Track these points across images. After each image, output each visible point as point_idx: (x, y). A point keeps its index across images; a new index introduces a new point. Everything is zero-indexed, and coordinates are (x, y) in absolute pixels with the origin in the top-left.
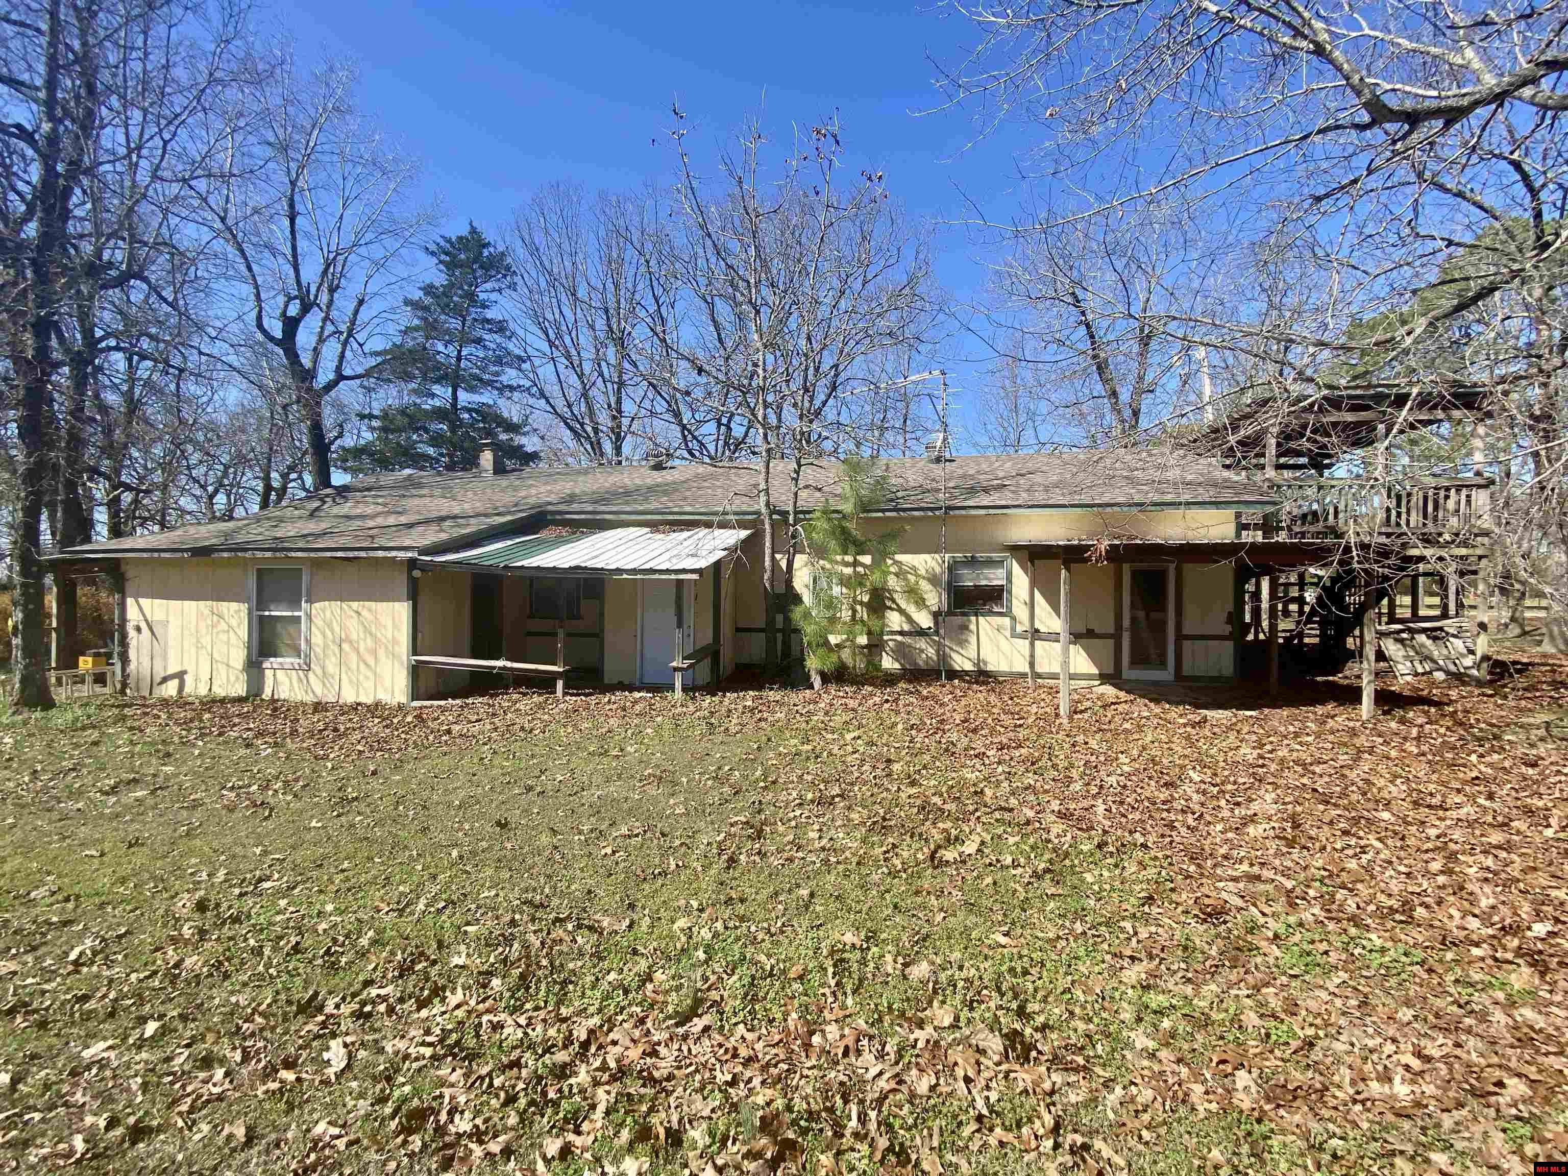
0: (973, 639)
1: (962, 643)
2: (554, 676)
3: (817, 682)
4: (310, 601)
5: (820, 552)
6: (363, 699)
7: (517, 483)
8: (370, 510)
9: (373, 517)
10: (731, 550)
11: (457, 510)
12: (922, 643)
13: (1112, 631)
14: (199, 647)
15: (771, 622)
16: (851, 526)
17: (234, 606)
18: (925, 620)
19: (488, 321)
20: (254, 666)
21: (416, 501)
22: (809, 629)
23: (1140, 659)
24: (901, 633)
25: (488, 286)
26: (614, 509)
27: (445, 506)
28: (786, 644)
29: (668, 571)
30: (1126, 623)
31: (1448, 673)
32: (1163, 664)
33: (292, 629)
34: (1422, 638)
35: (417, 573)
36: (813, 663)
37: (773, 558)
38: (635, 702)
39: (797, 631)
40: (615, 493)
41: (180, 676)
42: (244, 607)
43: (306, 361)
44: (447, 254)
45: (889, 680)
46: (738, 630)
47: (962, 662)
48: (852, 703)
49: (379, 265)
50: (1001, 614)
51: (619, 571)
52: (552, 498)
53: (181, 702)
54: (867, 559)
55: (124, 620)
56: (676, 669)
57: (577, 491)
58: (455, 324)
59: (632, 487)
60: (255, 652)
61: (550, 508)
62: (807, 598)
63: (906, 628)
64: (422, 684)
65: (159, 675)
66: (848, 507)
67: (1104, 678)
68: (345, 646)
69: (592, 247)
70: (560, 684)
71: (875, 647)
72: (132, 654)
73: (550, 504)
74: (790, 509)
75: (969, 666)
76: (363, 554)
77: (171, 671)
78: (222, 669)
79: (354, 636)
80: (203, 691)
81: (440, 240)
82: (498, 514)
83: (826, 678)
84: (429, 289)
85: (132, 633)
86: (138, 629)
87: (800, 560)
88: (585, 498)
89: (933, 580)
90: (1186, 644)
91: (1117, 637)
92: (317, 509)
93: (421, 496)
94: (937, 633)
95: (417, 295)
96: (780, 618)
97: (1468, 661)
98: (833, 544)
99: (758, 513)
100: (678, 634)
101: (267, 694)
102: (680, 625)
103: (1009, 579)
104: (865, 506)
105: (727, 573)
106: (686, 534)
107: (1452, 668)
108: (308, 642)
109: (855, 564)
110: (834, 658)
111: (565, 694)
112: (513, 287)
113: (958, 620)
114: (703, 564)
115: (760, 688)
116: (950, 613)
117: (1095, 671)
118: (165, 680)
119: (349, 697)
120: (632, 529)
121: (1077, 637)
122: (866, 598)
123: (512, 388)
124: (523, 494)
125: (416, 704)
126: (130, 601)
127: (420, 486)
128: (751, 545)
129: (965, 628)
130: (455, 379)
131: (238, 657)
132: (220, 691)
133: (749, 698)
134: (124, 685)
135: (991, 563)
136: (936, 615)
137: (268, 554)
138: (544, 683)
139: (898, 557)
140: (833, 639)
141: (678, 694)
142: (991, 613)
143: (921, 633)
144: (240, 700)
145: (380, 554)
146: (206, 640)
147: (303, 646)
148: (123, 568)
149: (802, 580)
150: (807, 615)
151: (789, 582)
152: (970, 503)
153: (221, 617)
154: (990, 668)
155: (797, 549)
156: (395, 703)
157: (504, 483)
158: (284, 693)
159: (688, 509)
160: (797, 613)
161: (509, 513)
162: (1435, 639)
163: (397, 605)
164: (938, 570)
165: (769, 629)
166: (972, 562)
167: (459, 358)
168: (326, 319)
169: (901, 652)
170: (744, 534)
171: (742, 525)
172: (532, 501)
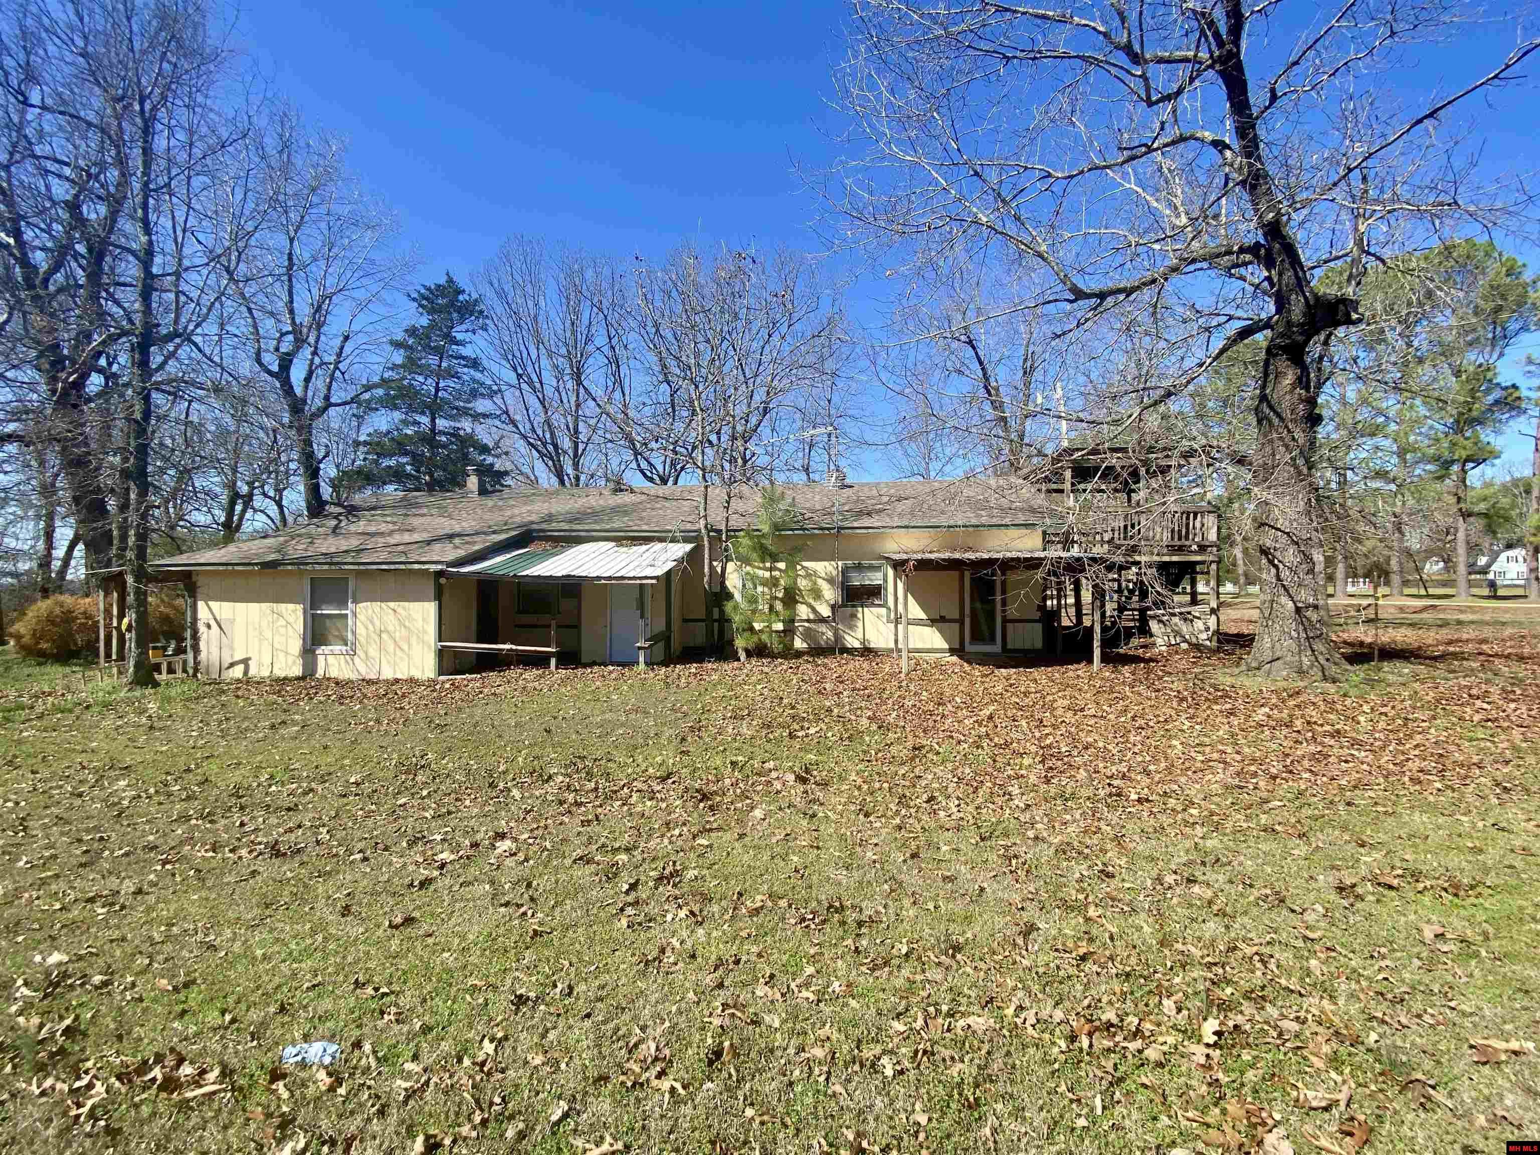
0: (860, 624)
1: (852, 627)
2: (548, 655)
3: (742, 656)
4: (355, 602)
5: (746, 561)
6: (399, 676)
7: (501, 503)
8: (383, 528)
9: (391, 534)
10: (680, 561)
11: (457, 529)
12: (823, 628)
13: (957, 616)
14: (261, 638)
15: (709, 612)
16: (768, 542)
17: (291, 606)
18: (825, 611)
19: (463, 358)
20: (308, 653)
21: (421, 520)
22: (737, 620)
23: (977, 637)
24: (808, 621)
25: (463, 327)
26: (587, 527)
27: (446, 525)
28: (721, 632)
29: (634, 578)
30: (967, 611)
31: (1190, 644)
32: (992, 640)
33: (339, 624)
34: (1176, 620)
35: (443, 581)
36: (740, 643)
37: (711, 567)
38: (611, 672)
39: (729, 621)
40: (585, 514)
41: (245, 661)
42: (300, 607)
43: (299, 391)
44: (427, 299)
45: (799, 654)
46: (685, 621)
47: (852, 641)
48: (766, 669)
49: (362, 306)
50: (880, 606)
51: (599, 578)
52: (534, 518)
53: (247, 680)
54: (782, 565)
55: (195, 619)
56: (640, 648)
57: (553, 511)
58: (433, 360)
59: (598, 509)
60: (309, 642)
61: (535, 527)
62: (737, 596)
63: (812, 617)
64: (445, 664)
65: (227, 661)
66: (766, 528)
67: (952, 651)
68: (384, 636)
69: (552, 291)
70: (553, 661)
71: (789, 631)
72: (202, 645)
73: (532, 523)
74: (723, 528)
75: (857, 645)
76: (402, 567)
77: (237, 658)
78: (281, 655)
79: (391, 628)
80: (266, 673)
81: (419, 288)
82: (494, 532)
83: (749, 654)
84: (412, 331)
85: (202, 629)
86: (209, 626)
87: (731, 566)
88: (561, 518)
89: (830, 581)
90: (1010, 626)
91: (961, 622)
92: (336, 527)
93: (423, 515)
94: (834, 620)
95: (400, 336)
96: (716, 611)
97: (1204, 636)
98: (755, 556)
99: (699, 531)
100: (641, 622)
101: (320, 673)
102: (642, 617)
103: (885, 580)
104: (776, 527)
105: (676, 579)
106: (644, 548)
107: (1194, 640)
108: (354, 633)
109: (771, 569)
110: (755, 639)
111: (557, 668)
112: (484, 328)
113: (849, 610)
114: (659, 572)
115: (701, 661)
116: (843, 606)
117: (946, 646)
118: (232, 665)
119: (388, 674)
120: (601, 544)
121: (933, 622)
122: (780, 595)
123: (485, 416)
124: (508, 513)
125: (442, 678)
126: (201, 605)
127: (417, 505)
128: (694, 557)
129: (854, 616)
130: (434, 408)
131: (296, 645)
132: (280, 673)
133: (693, 668)
134: (196, 670)
135: (872, 568)
136: (833, 607)
137: (326, 567)
138: (540, 661)
139: (805, 564)
140: (757, 626)
141: (642, 666)
142: (873, 605)
143: (823, 620)
144: (298, 678)
145: (416, 566)
146: (268, 634)
147: (350, 636)
148: (194, 578)
149: (733, 581)
150: (736, 607)
151: (723, 583)
152: (856, 524)
153: (280, 615)
154: (872, 645)
155: (728, 559)
156: (425, 678)
157: (490, 503)
158: (334, 673)
159: (645, 528)
160: (729, 607)
161: (502, 531)
162: (1185, 620)
163: (426, 604)
164: (834, 573)
165: (708, 619)
166: (859, 567)
167: (437, 389)
168: (315, 353)
169: (808, 635)
170: (689, 547)
171: (686, 540)
172: (518, 520)
